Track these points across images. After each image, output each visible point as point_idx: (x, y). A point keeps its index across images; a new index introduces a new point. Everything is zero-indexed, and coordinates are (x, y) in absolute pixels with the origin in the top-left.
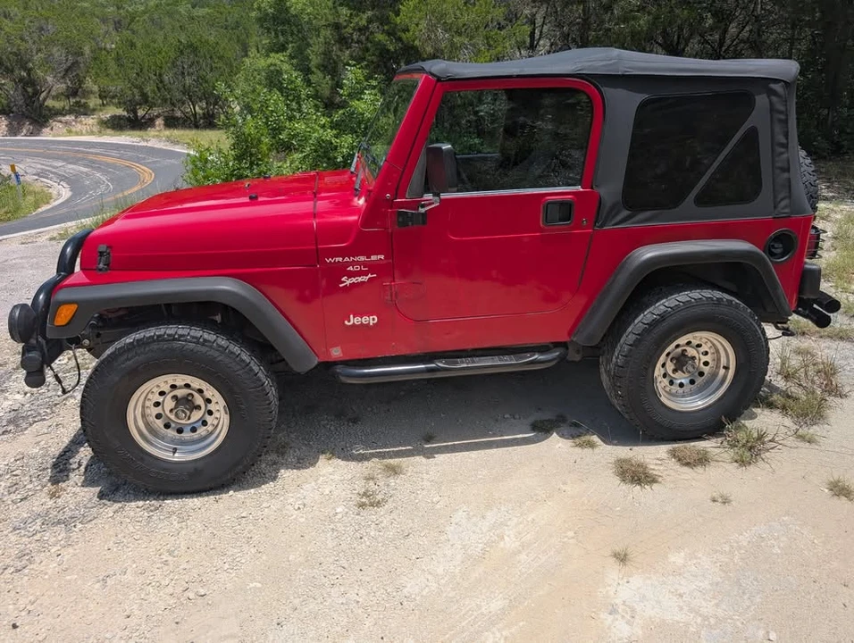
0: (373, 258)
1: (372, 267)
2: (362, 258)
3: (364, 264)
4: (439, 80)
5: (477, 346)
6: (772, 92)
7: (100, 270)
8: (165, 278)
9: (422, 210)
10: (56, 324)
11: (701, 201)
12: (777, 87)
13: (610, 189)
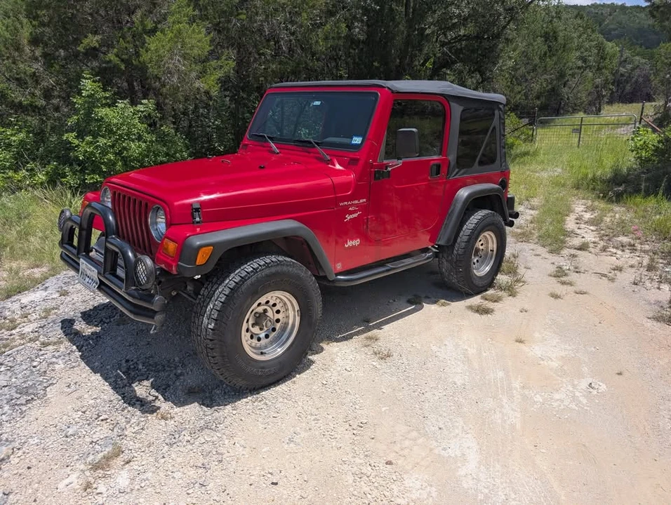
0: (361, 201)
1: (360, 207)
2: (356, 202)
3: (357, 205)
4: (393, 92)
5: (387, 257)
6: (500, 109)
7: (198, 222)
8: (245, 225)
9: (389, 169)
10: (197, 264)
11: (481, 163)
12: (501, 106)
13: (452, 157)
